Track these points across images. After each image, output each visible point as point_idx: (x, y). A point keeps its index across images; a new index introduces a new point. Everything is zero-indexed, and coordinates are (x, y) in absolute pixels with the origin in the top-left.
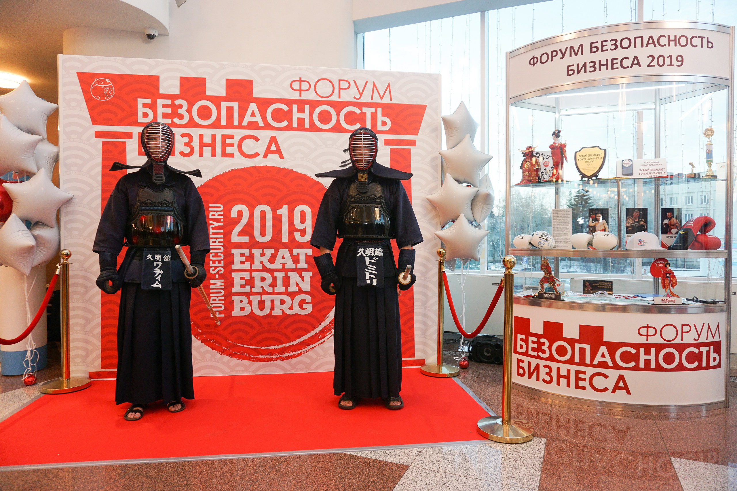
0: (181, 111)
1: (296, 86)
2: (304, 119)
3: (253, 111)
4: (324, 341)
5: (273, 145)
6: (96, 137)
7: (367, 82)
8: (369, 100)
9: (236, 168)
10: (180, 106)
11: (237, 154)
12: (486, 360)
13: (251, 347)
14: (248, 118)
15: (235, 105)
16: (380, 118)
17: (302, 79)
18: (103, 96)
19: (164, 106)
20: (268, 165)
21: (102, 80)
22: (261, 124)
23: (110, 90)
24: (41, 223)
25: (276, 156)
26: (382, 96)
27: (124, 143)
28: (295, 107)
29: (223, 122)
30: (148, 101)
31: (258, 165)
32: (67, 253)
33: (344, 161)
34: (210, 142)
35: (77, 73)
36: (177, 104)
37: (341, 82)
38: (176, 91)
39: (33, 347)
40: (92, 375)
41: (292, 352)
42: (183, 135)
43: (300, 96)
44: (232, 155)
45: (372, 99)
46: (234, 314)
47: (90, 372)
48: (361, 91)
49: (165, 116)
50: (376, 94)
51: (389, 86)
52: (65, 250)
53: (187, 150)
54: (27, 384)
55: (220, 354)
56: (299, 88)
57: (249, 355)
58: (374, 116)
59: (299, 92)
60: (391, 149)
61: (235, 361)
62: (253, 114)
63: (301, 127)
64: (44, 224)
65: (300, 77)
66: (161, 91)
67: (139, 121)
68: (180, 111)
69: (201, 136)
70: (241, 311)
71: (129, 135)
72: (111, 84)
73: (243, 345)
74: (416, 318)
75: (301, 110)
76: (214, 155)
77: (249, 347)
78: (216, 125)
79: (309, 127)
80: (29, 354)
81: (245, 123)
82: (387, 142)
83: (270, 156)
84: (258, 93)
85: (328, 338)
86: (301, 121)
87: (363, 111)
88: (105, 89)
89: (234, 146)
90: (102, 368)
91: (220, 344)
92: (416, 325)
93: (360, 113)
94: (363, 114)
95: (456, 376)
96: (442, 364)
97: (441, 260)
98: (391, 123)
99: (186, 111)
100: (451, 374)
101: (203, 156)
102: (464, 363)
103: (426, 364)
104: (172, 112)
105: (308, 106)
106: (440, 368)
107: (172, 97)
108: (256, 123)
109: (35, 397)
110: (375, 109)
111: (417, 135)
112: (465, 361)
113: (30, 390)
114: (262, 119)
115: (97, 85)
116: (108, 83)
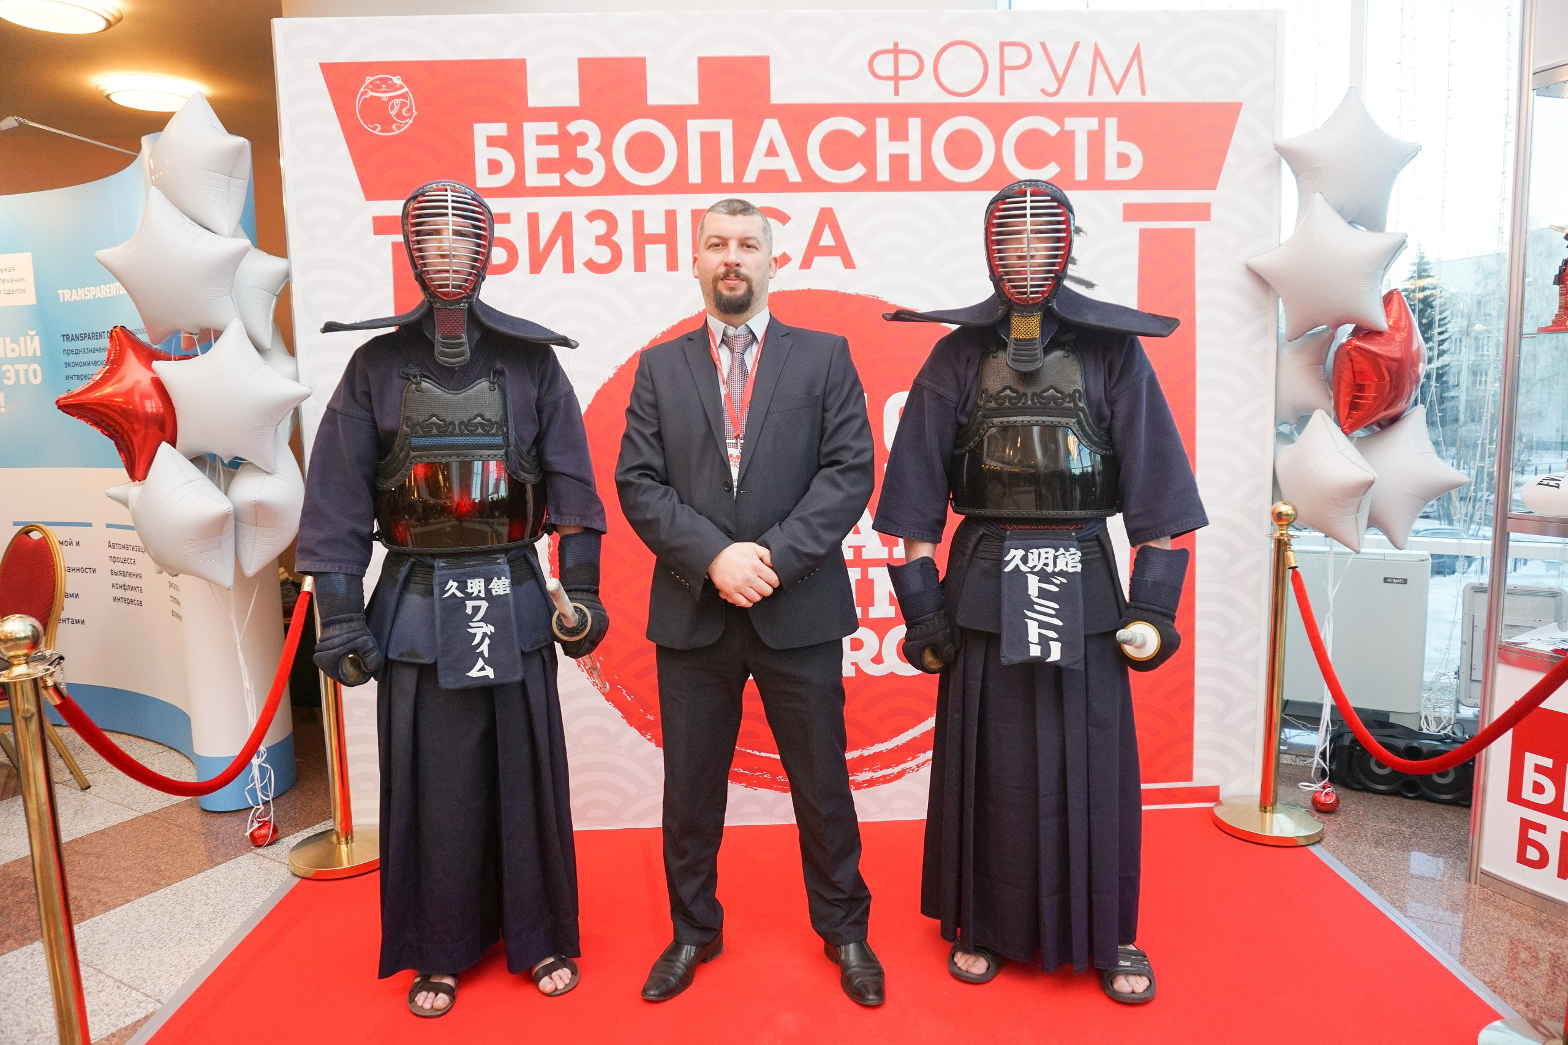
0: (586, 152)
1: (884, 65)
2: (905, 158)
3: (771, 142)
5: (827, 231)
6: (377, 231)
7: (1077, 45)
8: (1083, 97)
10: (582, 138)
12: (1381, 787)
14: (758, 163)
15: (725, 128)
16: (1113, 146)
17: (901, 47)
18: (387, 123)
19: (542, 140)
20: (814, 287)
21: (384, 81)
22: (794, 176)
23: (403, 105)
25: (836, 261)
26: (1117, 83)
28: (882, 126)
29: (695, 176)
30: (500, 129)
31: (787, 289)
34: (661, 229)
35: (322, 65)
36: (573, 133)
37: (1007, 49)
38: (570, 98)
41: (881, 769)
42: (592, 216)
43: (897, 93)
45: (1091, 93)
48: (1060, 73)
49: (545, 165)
50: (1101, 79)
51: (1137, 54)
53: (603, 255)
54: (256, 841)
56: (891, 73)
57: (774, 776)
58: (1096, 140)
59: (892, 83)
60: (1142, 231)
61: (739, 791)
62: (772, 151)
63: (899, 180)
64: (253, 465)
65: (896, 41)
66: (533, 101)
68: (582, 152)
69: (638, 217)
72: (406, 89)
73: (757, 753)
74: (1199, 681)
75: (899, 133)
76: (672, 265)
78: (677, 183)
79: (919, 179)
80: (256, 772)
81: (750, 177)
82: (1132, 212)
83: (818, 261)
84: (781, 93)
86: (899, 163)
87: (1067, 128)
88: (393, 104)
92: (1199, 700)
93: (1058, 134)
94: (1067, 137)
95: (1318, 842)
96: (1274, 804)
97: (1282, 535)
98: (1144, 159)
99: (598, 150)
100: (1305, 837)
101: (644, 270)
102: (1328, 799)
103: (1221, 799)
104: (560, 154)
105: (918, 120)
106: (1268, 815)
107: (562, 115)
108: (781, 174)
109: (278, 886)
110: (1099, 121)
111: (1214, 188)
112: (1328, 794)
113: (267, 863)
114: (797, 163)
115: (371, 93)
116: (397, 86)
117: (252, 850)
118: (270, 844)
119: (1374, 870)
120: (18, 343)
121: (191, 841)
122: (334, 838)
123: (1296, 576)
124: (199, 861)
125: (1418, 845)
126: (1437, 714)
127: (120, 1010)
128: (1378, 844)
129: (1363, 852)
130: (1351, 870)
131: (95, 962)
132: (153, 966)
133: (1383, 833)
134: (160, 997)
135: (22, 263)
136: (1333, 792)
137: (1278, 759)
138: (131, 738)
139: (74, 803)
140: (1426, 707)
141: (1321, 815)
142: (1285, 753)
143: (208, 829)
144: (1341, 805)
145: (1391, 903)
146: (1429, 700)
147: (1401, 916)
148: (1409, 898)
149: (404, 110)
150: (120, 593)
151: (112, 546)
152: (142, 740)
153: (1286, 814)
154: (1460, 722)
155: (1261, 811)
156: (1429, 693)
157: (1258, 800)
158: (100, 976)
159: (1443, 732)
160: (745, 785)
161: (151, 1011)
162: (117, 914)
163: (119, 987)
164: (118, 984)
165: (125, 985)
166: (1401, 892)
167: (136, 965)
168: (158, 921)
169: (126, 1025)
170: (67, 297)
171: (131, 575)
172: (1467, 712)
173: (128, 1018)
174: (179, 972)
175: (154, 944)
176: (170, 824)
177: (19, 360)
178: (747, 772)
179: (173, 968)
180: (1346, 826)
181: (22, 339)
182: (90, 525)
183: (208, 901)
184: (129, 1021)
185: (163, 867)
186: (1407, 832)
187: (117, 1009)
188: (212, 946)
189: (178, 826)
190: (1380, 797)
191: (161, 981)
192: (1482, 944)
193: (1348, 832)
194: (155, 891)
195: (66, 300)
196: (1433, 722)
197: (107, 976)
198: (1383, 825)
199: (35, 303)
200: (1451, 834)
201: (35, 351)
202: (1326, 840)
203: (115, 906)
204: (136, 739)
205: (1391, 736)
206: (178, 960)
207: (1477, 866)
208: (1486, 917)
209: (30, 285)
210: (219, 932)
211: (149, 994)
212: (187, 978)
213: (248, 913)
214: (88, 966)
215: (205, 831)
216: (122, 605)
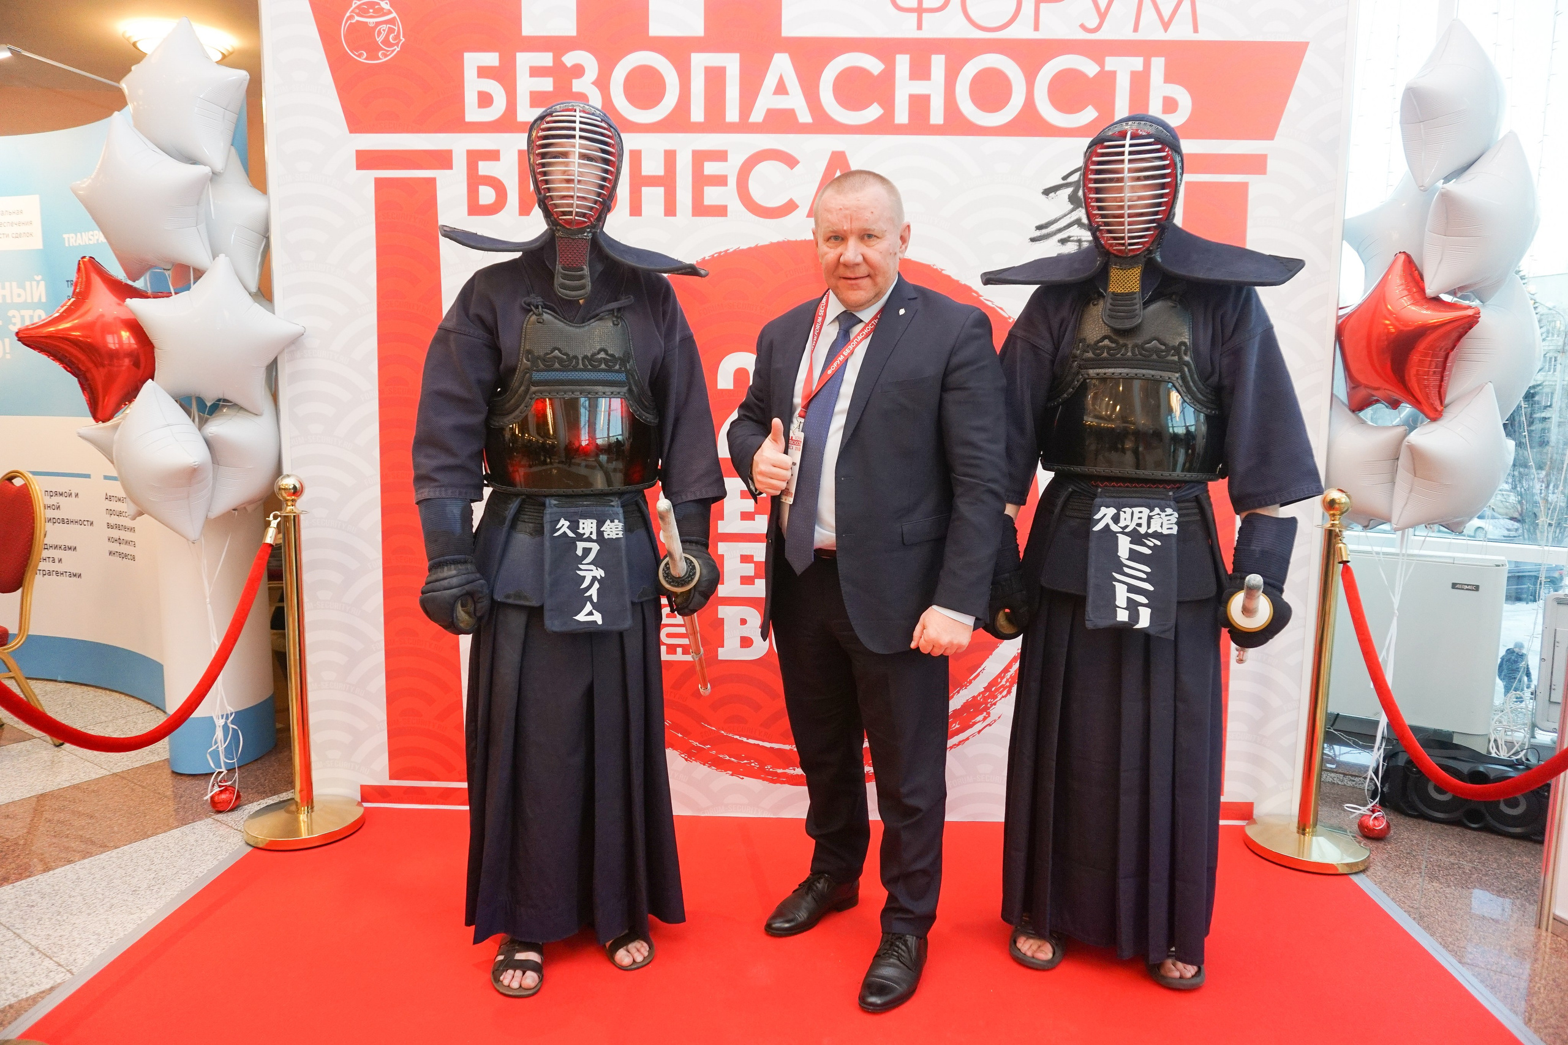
0: (582, 85)
2: (926, 99)
3: (781, 78)
4: (968, 739)
6: (360, 166)
8: (1127, 34)
9: (732, 247)
10: (578, 71)
11: (735, 205)
12: (1440, 815)
13: (767, 745)
14: (766, 101)
15: (731, 62)
16: (1159, 89)
18: (373, 50)
19: (536, 72)
21: (371, 5)
22: (804, 116)
23: (391, 31)
24: (231, 402)
26: (1166, 19)
27: (432, 181)
28: (903, 63)
29: (697, 114)
30: (491, 59)
31: (793, 239)
32: (295, 487)
33: (1043, 222)
34: (660, 172)
36: (569, 65)
38: (568, 27)
39: (227, 718)
40: (369, 793)
43: (920, 27)
44: (720, 211)
45: (1136, 29)
46: (723, 654)
47: (362, 786)
48: (1103, 6)
49: (536, 98)
50: (1149, 13)
52: (288, 476)
54: (218, 807)
55: (686, 760)
56: (914, 4)
57: (762, 765)
58: (1140, 83)
59: (915, 15)
61: (725, 779)
62: (781, 89)
63: (919, 123)
64: (235, 405)
66: (527, 30)
67: (469, 118)
68: (578, 85)
69: (636, 155)
70: (742, 646)
71: (443, 160)
72: (394, 14)
73: (745, 740)
75: (920, 71)
76: (670, 210)
77: (761, 743)
78: (678, 121)
79: (941, 122)
80: (219, 734)
81: (757, 115)
84: (792, 25)
85: (979, 732)
86: (920, 104)
87: (1107, 68)
88: (380, 30)
89: (725, 184)
90: (391, 778)
91: (685, 733)
93: (1098, 75)
94: (1108, 79)
95: (1363, 871)
96: (1315, 825)
97: (1333, 525)
98: (1193, 104)
99: (593, 83)
100: (1347, 865)
101: (640, 214)
102: (1377, 824)
103: (1254, 817)
104: (554, 87)
105: (943, 57)
106: (1306, 837)
107: (557, 45)
108: (790, 114)
109: (227, 854)
110: (1144, 60)
111: (1272, 138)
112: (1379, 820)
113: (223, 830)
114: (807, 103)
115: (357, 18)
116: (385, 11)
117: (211, 816)
118: (232, 810)
119: (1426, 908)
120: (25, 289)
121: (152, 803)
122: (293, 808)
123: (1347, 572)
124: (155, 824)
125: (1480, 880)
126: (1509, 739)
127: (27, 979)
128: (1433, 877)
129: (1415, 885)
130: (1399, 906)
131: (17, 926)
132: (75, 934)
133: (1439, 866)
134: (72, 967)
135: (30, 207)
136: (1383, 817)
137: (1320, 776)
138: (123, 696)
139: (46, 759)
140: (1495, 729)
141: (1369, 842)
142: (1331, 771)
143: (173, 792)
144: (1392, 832)
145: (1444, 947)
146: (1500, 722)
147: (1454, 962)
148: (1466, 942)
149: (391, 36)
150: (115, 547)
151: (109, 498)
152: (132, 699)
153: (1329, 839)
154: (1534, 748)
155: (1298, 832)
156: (1501, 714)
157: (1296, 820)
158: (17, 941)
159: (1514, 758)
160: (731, 773)
161: (59, 981)
162: (55, 876)
163: (32, 954)
164: (33, 950)
165: (40, 952)
166: (1457, 934)
167: (59, 931)
168: (95, 885)
169: (28, 995)
170: (72, 240)
171: (126, 528)
172: (1545, 738)
173: (32, 988)
174: (99, 941)
175: (84, 909)
176: (136, 784)
177: (25, 306)
178: (733, 759)
179: (95, 937)
180: (1397, 855)
181: (28, 284)
182: (88, 476)
183: (152, 867)
184: (32, 992)
185: (116, 829)
186: (1468, 867)
187: (23, 977)
188: (142, 915)
189: (143, 787)
190: (1438, 826)
191: (79, 950)
192: (1552, 1002)
193: (1398, 862)
194: (102, 853)
195: (71, 245)
196: (1504, 746)
197: (25, 941)
198: (1440, 857)
199: (39, 245)
200: (1519, 872)
201: (40, 299)
202: (1371, 870)
203: (57, 867)
204: (127, 697)
205: (1454, 758)
206: (103, 927)
207: (1549, 910)
208: (1558, 971)
209: (37, 229)
210: (154, 901)
211: (62, 963)
212: (107, 948)
213: (189, 881)
214: (8, 929)
215: (169, 793)
216: (116, 559)
